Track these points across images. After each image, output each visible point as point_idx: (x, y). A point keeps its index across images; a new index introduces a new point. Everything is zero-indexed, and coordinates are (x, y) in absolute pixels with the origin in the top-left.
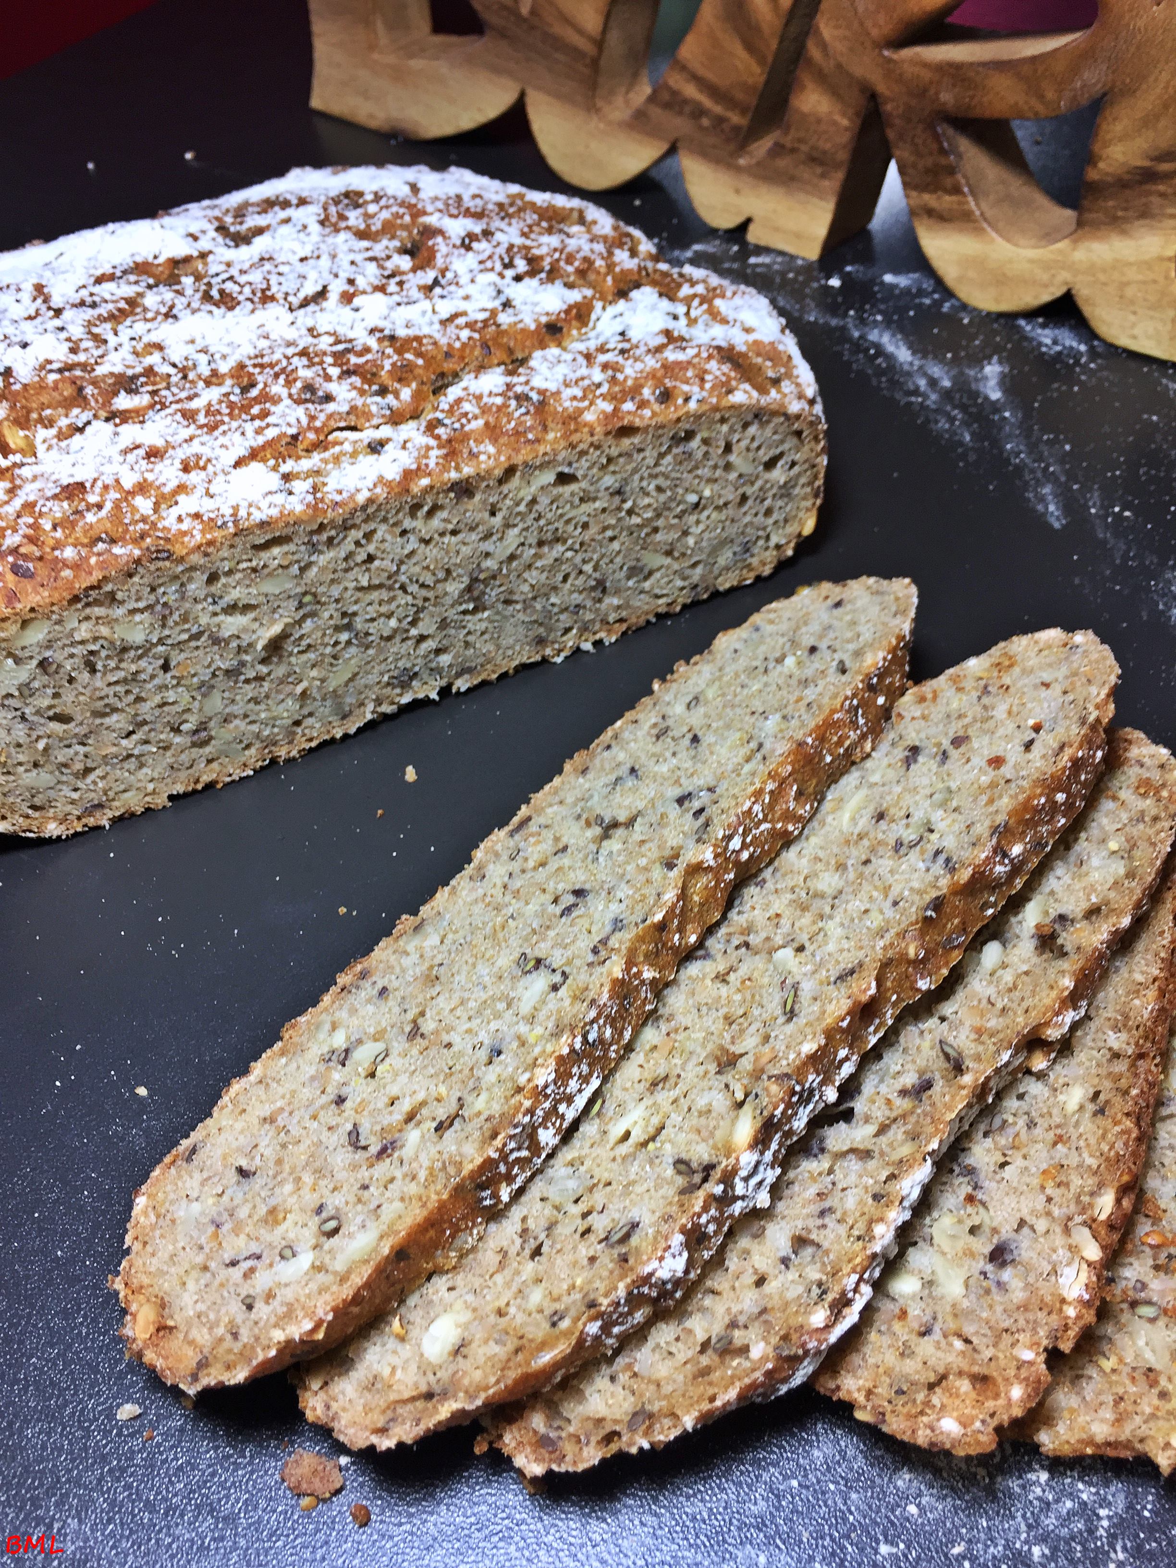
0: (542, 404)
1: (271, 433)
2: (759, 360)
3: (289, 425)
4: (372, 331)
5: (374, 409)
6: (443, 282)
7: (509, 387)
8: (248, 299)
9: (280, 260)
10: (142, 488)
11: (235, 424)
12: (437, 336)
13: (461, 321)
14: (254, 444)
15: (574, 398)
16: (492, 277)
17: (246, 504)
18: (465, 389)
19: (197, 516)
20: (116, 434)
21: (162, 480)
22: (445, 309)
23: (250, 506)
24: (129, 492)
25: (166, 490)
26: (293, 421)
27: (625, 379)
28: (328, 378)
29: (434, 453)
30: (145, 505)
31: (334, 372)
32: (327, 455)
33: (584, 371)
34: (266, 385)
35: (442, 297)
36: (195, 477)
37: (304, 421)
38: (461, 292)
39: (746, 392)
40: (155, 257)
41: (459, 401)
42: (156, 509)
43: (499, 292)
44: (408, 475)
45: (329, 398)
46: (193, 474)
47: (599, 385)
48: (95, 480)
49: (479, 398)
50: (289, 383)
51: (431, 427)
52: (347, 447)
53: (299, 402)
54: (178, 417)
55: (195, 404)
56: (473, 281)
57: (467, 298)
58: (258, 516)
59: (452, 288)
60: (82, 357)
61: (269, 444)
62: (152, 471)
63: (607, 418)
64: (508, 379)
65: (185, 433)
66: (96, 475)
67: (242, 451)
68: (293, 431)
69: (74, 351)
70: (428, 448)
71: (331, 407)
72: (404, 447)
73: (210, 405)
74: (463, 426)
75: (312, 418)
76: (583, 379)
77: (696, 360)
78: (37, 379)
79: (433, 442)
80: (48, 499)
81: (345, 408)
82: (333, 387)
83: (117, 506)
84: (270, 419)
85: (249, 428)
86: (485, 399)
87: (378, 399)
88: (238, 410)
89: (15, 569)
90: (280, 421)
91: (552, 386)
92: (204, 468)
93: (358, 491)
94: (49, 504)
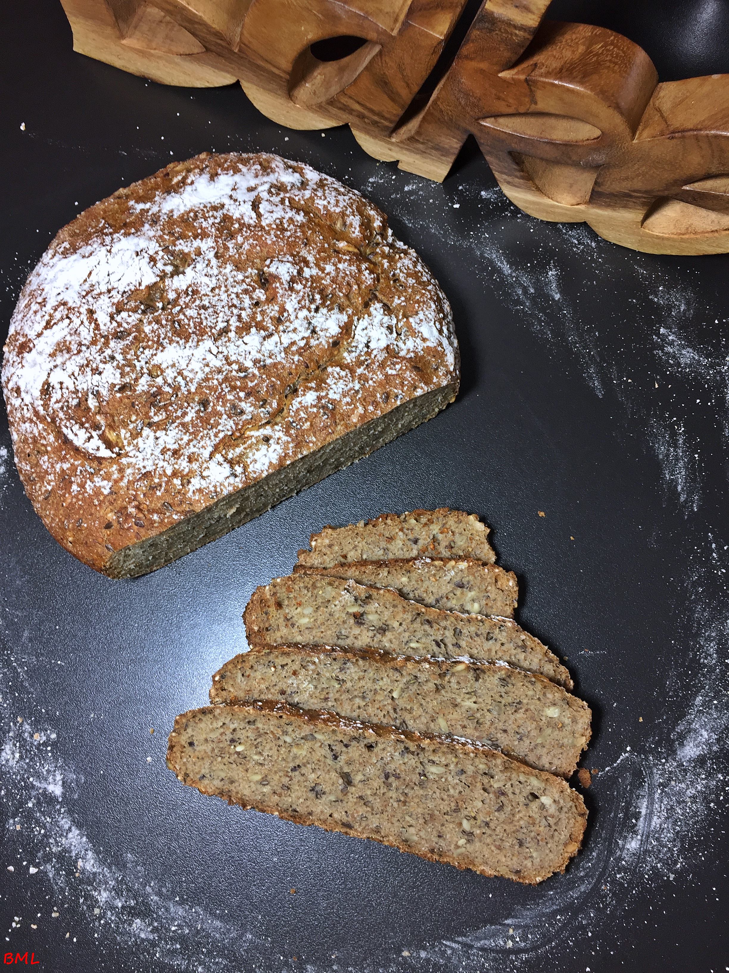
0: (334, 409)
1: (221, 435)
2: (429, 358)
3: (228, 430)
4: (256, 362)
5: (262, 415)
6: (283, 319)
7: (319, 398)
8: (194, 333)
9: (202, 293)
10: (175, 474)
11: (205, 432)
12: (284, 362)
13: (294, 348)
14: (215, 443)
15: (348, 404)
16: (305, 312)
17: (218, 484)
18: (300, 403)
19: (200, 490)
20: (157, 438)
21: (182, 468)
22: (286, 340)
23: (221, 485)
24: (170, 477)
25: (185, 473)
26: (229, 428)
27: (369, 388)
28: (240, 400)
29: (291, 445)
30: (177, 482)
31: (242, 394)
32: (246, 446)
33: (351, 385)
34: (214, 405)
35: (284, 331)
36: (195, 466)
37: (234, 427)
38: (292, 327)
39: (422, 388)
40: (140, 284)
41: (298, 410)
42: (182, 485)
43: (310, 323)
44: (281, 459)
45: (242, 412)
46: (194, 464)
47: (357, 392)
48: (155, 470)
49: (306, 408)
50: (224, 405)
51: (288, 428)
52: (254, 440)
53: (230, 417)
54: (180, 428)
55: (187, 419)
56: (297, 317)
57: (295, 330)
58: (225, 492)
59: (288, 324)
60: (127, 380)
61: (221, 441)
62: (176, 463)
63: (362, 417)
64: (318, 394)
65: (186, 438)
66: (154, 467)
67: (210, 449)
68: (230, 433)
69: (122, 375)
70: (288, 442)
71: (244, 417)
72: (278, 443)
73: (192, 421)
74: (301, 426)
75: (237, 424)
76: (351, 389)
77: (400, 372)
78: (111, 396)
79: (290, 439)
80: (138, 481)
81: (250, 417)
82: (243, 405)
83: (167, 483)
84: (220, 428)
85: (212, 433)
86: (309, 409)
87: (263, 409)
88: (205, 421)
89: (136, 524)
90: (224, 429)
91: (337, 397)
92: (197, 460)
93: (262, 471)
94: (139, 483)
